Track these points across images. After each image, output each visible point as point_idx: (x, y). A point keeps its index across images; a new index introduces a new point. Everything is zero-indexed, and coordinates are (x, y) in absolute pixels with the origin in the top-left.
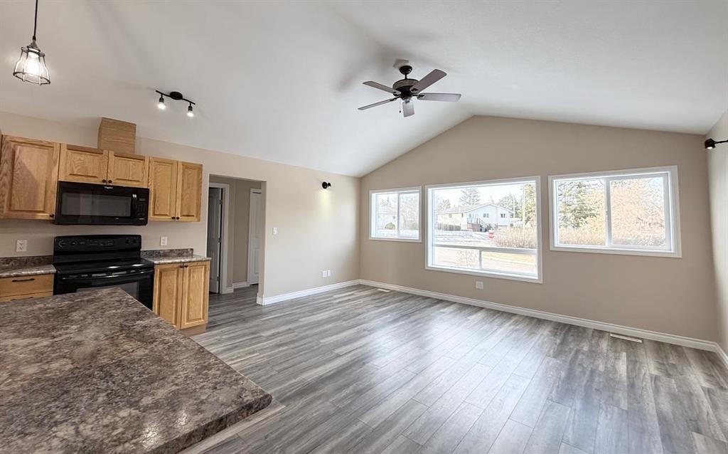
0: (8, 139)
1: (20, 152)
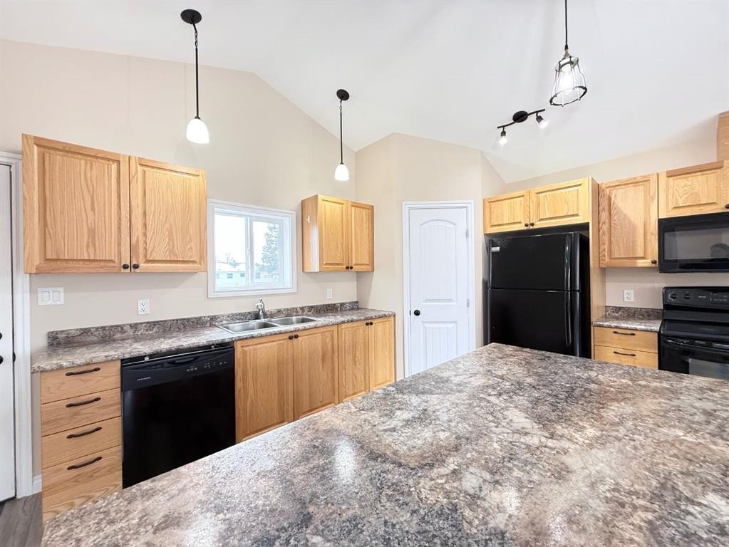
0: (603, 187)
1: (615, 196)
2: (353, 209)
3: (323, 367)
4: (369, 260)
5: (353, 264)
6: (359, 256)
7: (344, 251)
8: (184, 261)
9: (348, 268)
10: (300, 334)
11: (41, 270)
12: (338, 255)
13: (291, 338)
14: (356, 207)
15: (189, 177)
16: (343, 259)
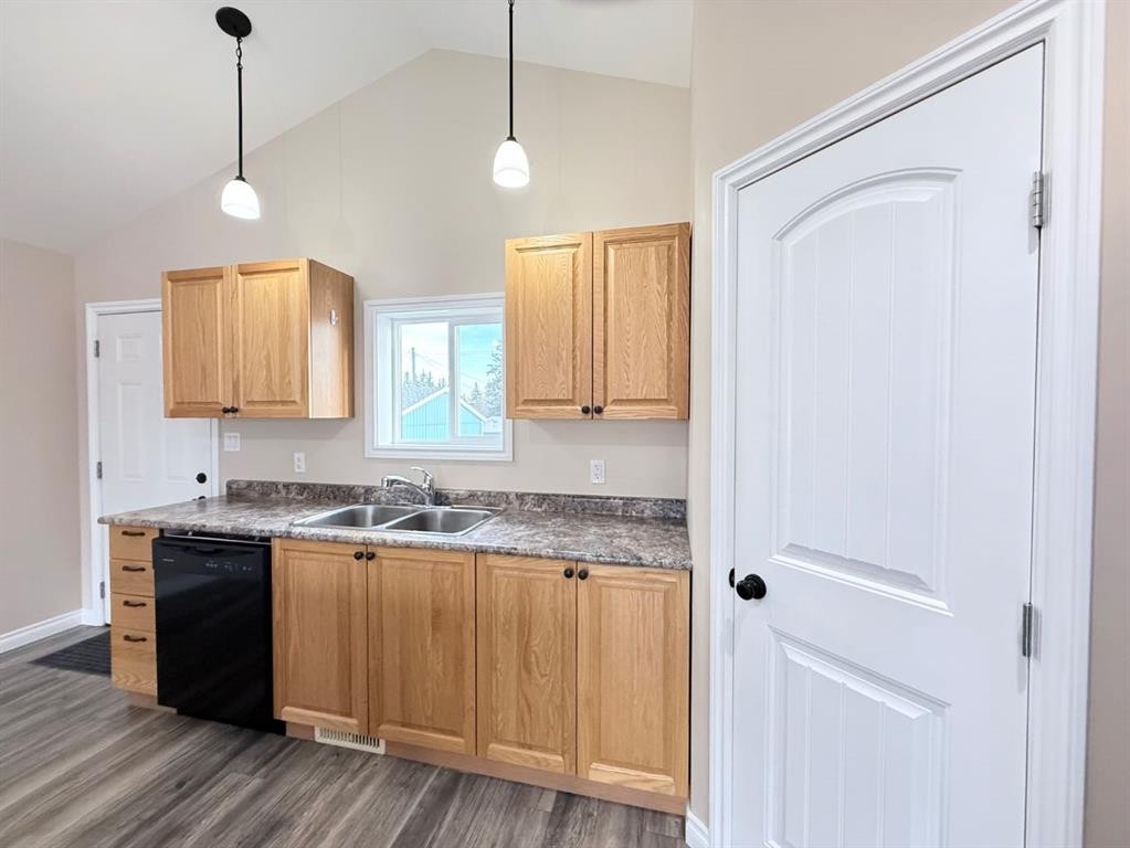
2: (611, 251)
3: (435, 641)
4: (669, 386)
5: (605, 401)
6: (631, 376)
7: (578, 366)
8: (284, 402)
9: (586, 410)
10: (380, 552)
11: (174, 414)
12: (561, 377)
13: (358, 556)
14: (620, 242)
15: (288, 274)
16: (574, 387)
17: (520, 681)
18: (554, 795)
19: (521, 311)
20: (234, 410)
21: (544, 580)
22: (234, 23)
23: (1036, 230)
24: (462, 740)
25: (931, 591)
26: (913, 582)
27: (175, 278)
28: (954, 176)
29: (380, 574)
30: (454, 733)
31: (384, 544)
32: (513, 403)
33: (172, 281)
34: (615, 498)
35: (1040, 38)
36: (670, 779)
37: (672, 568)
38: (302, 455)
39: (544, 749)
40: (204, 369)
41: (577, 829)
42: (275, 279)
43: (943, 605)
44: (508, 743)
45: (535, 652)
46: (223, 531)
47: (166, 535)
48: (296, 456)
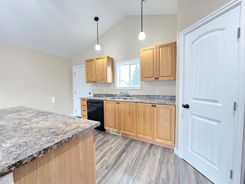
2: (160, 49)
3: (129, 117)
4: (172, 73)
5: (159, 77)
6: (164, 72)
7: (154, 71)
8: (103, 80)
9: (155, 79)
10: (120, 102)
11: (87, 83)
12: (151, 73)
13: (117, 103)
14: (162, 47)
15: (104, 59)
16: (153, 75)
17: (144, 124)
18: (150, 144)
19: (143, 61)
20: (96, 82)
21: (148, 107)
22: (96, 19)
23: (238, 38)
24: (134, 133)
25: (219, 103)
26: (215, 101)
27: (87, 61)
28: (224, 29)
29: (120, 106)
30: (132, 132)
31: (121, 101)
32: (142, 78)
33: (86, 62)
34: (161, 96)
35: (240, 4)
36: (171, 142)
37: (172, 105)
38: (105, 89)
39: (148, 136)
40: (91, 75)
41: (154, 148)
42: (102, 60)
43: (221, 105)
44: (141, 134)
45: (146, 119)
46: (97, 99)
47: (88, 100)
48: (104, 89)
